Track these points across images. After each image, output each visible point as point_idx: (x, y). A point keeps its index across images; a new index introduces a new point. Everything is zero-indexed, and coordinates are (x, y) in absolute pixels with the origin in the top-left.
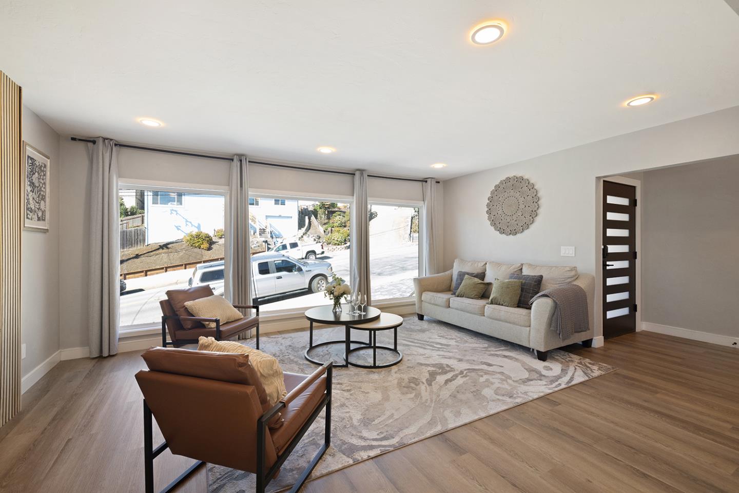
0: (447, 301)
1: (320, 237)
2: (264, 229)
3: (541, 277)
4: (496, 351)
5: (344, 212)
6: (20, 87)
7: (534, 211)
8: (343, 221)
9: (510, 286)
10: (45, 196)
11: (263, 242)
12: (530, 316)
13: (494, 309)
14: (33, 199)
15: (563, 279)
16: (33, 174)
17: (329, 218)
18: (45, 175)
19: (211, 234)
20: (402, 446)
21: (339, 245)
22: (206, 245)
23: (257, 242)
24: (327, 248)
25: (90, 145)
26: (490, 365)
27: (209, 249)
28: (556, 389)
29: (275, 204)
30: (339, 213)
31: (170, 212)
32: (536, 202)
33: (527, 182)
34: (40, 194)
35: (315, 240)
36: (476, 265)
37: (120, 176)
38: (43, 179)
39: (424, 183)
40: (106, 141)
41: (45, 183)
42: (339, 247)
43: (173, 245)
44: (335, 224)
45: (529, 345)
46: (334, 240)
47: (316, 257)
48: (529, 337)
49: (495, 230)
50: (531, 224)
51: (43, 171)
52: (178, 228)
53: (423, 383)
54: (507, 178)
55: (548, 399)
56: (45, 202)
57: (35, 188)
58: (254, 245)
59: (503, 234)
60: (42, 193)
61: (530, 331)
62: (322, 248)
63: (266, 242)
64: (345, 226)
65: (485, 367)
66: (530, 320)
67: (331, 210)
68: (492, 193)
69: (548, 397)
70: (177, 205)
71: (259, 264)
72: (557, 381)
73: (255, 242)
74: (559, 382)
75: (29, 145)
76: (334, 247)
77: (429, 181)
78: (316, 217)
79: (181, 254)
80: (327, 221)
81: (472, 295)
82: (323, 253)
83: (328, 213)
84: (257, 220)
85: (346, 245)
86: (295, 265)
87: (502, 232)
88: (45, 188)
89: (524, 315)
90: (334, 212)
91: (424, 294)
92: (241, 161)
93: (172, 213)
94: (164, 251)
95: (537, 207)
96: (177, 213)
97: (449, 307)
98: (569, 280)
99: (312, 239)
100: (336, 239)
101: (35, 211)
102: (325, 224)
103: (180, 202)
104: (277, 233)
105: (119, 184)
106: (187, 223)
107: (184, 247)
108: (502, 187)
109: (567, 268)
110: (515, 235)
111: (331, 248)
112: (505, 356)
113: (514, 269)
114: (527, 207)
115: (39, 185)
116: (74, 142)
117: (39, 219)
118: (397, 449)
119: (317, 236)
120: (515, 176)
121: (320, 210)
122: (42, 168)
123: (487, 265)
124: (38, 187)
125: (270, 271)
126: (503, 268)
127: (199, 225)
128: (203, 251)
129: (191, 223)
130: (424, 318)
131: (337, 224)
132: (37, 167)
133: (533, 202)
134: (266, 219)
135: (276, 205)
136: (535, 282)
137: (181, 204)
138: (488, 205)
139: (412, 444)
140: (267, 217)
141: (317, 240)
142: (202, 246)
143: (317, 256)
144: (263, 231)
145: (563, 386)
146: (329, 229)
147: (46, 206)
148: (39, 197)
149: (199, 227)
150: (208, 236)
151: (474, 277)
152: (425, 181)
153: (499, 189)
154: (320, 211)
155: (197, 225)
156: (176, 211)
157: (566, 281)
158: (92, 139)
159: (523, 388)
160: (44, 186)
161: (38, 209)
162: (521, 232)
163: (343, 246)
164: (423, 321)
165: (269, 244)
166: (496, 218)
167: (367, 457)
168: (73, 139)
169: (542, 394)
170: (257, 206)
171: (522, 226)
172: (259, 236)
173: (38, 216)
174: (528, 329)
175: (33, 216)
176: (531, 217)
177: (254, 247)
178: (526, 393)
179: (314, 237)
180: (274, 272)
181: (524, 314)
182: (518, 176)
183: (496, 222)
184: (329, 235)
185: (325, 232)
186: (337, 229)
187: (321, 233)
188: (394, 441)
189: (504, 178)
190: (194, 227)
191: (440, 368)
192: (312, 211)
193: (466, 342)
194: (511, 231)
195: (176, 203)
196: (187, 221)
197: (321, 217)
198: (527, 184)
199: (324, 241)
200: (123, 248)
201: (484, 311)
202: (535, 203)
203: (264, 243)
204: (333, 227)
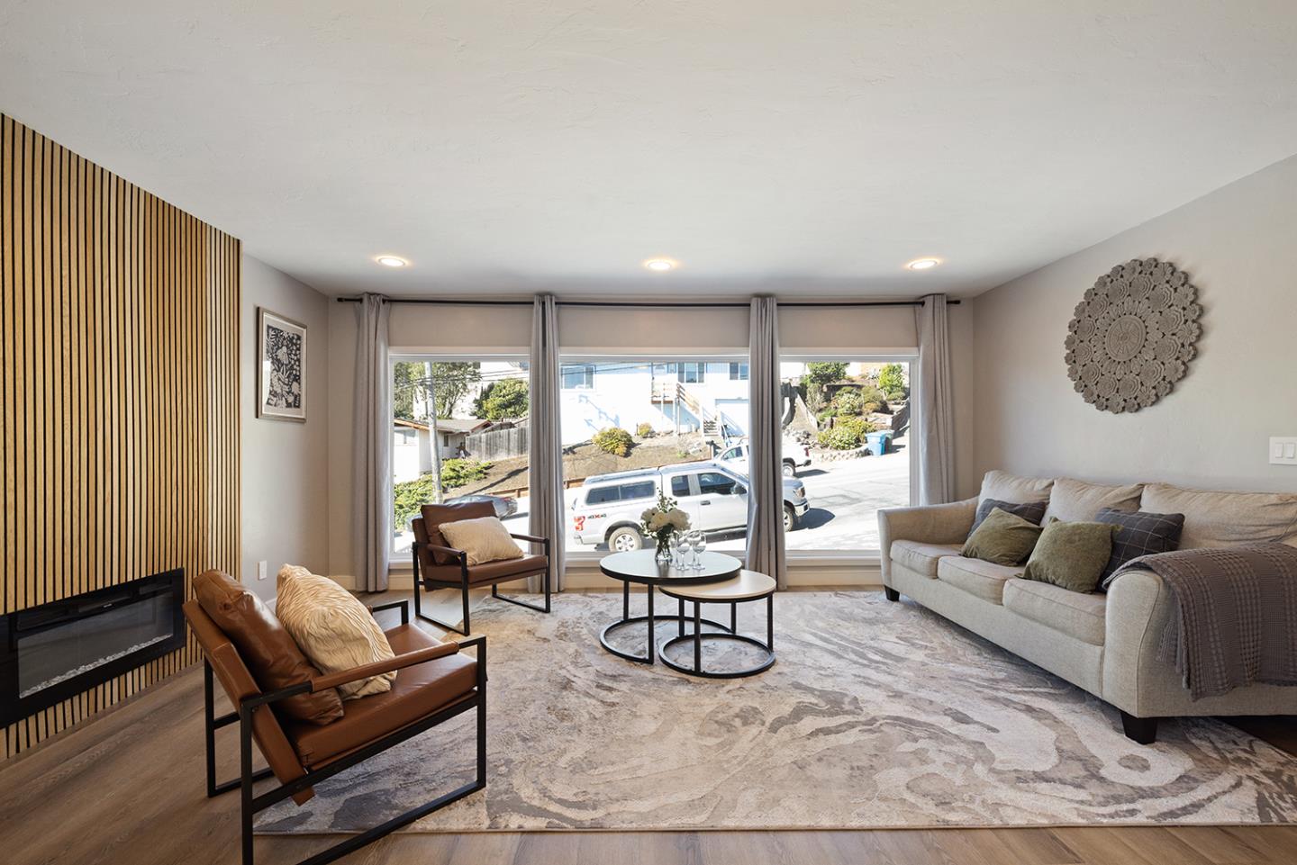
0: (931, 563)
1: (809, 435)
2: (712, 423)
3: (1180, 519)
4: (1016, 692)
5: (859, 387)
6: (238, 241)
7: (1186, 344)
8: (856, 403)
9: (1077, 538)
10: (299, 376)
11: (707, 443)
12: (1104, 617)
13: (1022, 590)
14: (279, 379)
15: (1253, 528)
16: (277, 349)
17: (828, 400)
18: (298, 349)
19: (632, 432)
20: (597, 829)
21: (844, 448)
22: (622, 449)
23: (699, 444)
24: (821, 455)
25: (357, 304)
26: (962, 719)
27: (627, 455)
28: (1105, 821)
29: (731, 378)
30: (849, 389)
31: (578, 400)
32: (1194, 321)
33: (1170, 270)
34: (290, 374)
35: (799, 440)
36: (1029, 486)
37: (389, 343)
38: (295, 355)
39: (918, 307)
40: (372, 297)
41: (299, 360)
42: (844, 452)
43: (579, 448)
44: (840, 411)
45: (1101, 693)
46: (834, 439)
47: (794, 470)
48: (1101, 672)
49: (1087, 401)
50: (1179, 379)
51: (296, 345)
52: (588, 422)
53: (763, 723)
54: (1115, 270)
55: (1054, 838)
56: (299, 384)
57: (282, 365)
58: (694, 449)
59: (1106, 412)
60: (294, 372)
61: (1102, 656)
62: (807, 454)
63: (712, 443)
64: (860, 414)
65: (946, 723)
66: (1104, 627)
67: (832, 383)
68: (1080, 310)
69: (1057, 833)
70: (586, 388)
71: (673, 479)
72: (1133, 801)
73: (695, 445)
74: (1138, 805)
75: (269, 312)
76: (835, 453)
77: (929, 302)
78: (804, 398)
79: (589, 461)
80: (825, 404)
81: (993, 554)
82: (808, 463)
83: (828, 390)
84: (700, 408)
85: (858, 450)
86: (734, 483)
87: (1103, 404)
88: (299, 366)
89: (1090, 614)
90: (839, 387)
91: (894, 545)
92: (544, 303)
93: (580, 401)
94: (569, 457)
95: (1197, 332)
96: (587, 401)
97: (935, 576)
98: (1274, 532)
99: (794, 439)
100: (838, 438)
101: (283, 396)
102: (820, 410)
103: (590, 383)
104: (735, 429)
105: (389, 355)
106: (602, 415)
107: (593, 451)
108: (1102, 292)
109: (1272, 496)
110: (1137, 410)
111: (829, 454)
112: (1029, 710)
113: (1117, 496)
114: (1168, 335)
115: (290, 363)
116: (341, 304)
117: (289, 405)
118: (581, 830)
119: (804, 432)
120: (1135, 261)
121: (812, 385)
122: (294, 341)
123: (1053, 487)
124: (286, 365)
125: (691, 492)
126: (1090, 494)
127: (617, 417)
128: (619, 458)
129: (605, 414)
130: (900, 598)
131: (844, 410)
132: (284, 339)
133: (1186, 321)
134: (716, 404)
135: (734, 381)
136: (1156, 531)
137: (592, 387)
138: (1069, 343)
139: (618, 832)
140: (718, 401)
141: (802, 439)
142: (617, 451)
143: (798, 470)
144: (709, 426)
145: (1140, 819)
146: (828, 419)
147: (303, 388)
148: (288, 377)
149: (616, 421)
150: (627, 435)
151: (1015, 513)
152: (919, 302)
153: (1096, 298)
154: (811, 387)
155: (614, 418)
156: (586, 397)
157: (1263, 535)
158: (358, 298)
159: (1005, 793)
160: (297, 363)
161: (288, 393)
162: (1153, 403)
163: (851, 451)
164: (895, 604)
165: (719, 448)
166: (1088, 372)
167: (516, 826)
168: (340, 300)
169: (1044, 822)
170: (701, 384)
171: (1154, 388)
172: (703, 434)
173: (287, 401)
174: (1098, 649)
175: (279, 402)
176: (1179, 362)
177: (694, 452)
178: (997, 805)
179: (798, 435)
180: (697, 494)
181: (1090, 610)
182: (1144, 259)
183: (1087, 382)
184: (825, 430)
185: (819, 425)
186: (842, 419)
187: (811, 426)
188: (586, 816)
189: (1108, 271)
190: (609, 421)
191: (829, 702)
192: (797, 388)
193: (956, 659)
194: (1125, 400)
195: (584, 386)
196: (600, 412)
197: (813, 400)
198: (1168, 276)
199: (816, 441)
200: (522, 453)
201: (1002, 591)
202: (1189, 323)
203: (708, 446)
204: (835, 415)
